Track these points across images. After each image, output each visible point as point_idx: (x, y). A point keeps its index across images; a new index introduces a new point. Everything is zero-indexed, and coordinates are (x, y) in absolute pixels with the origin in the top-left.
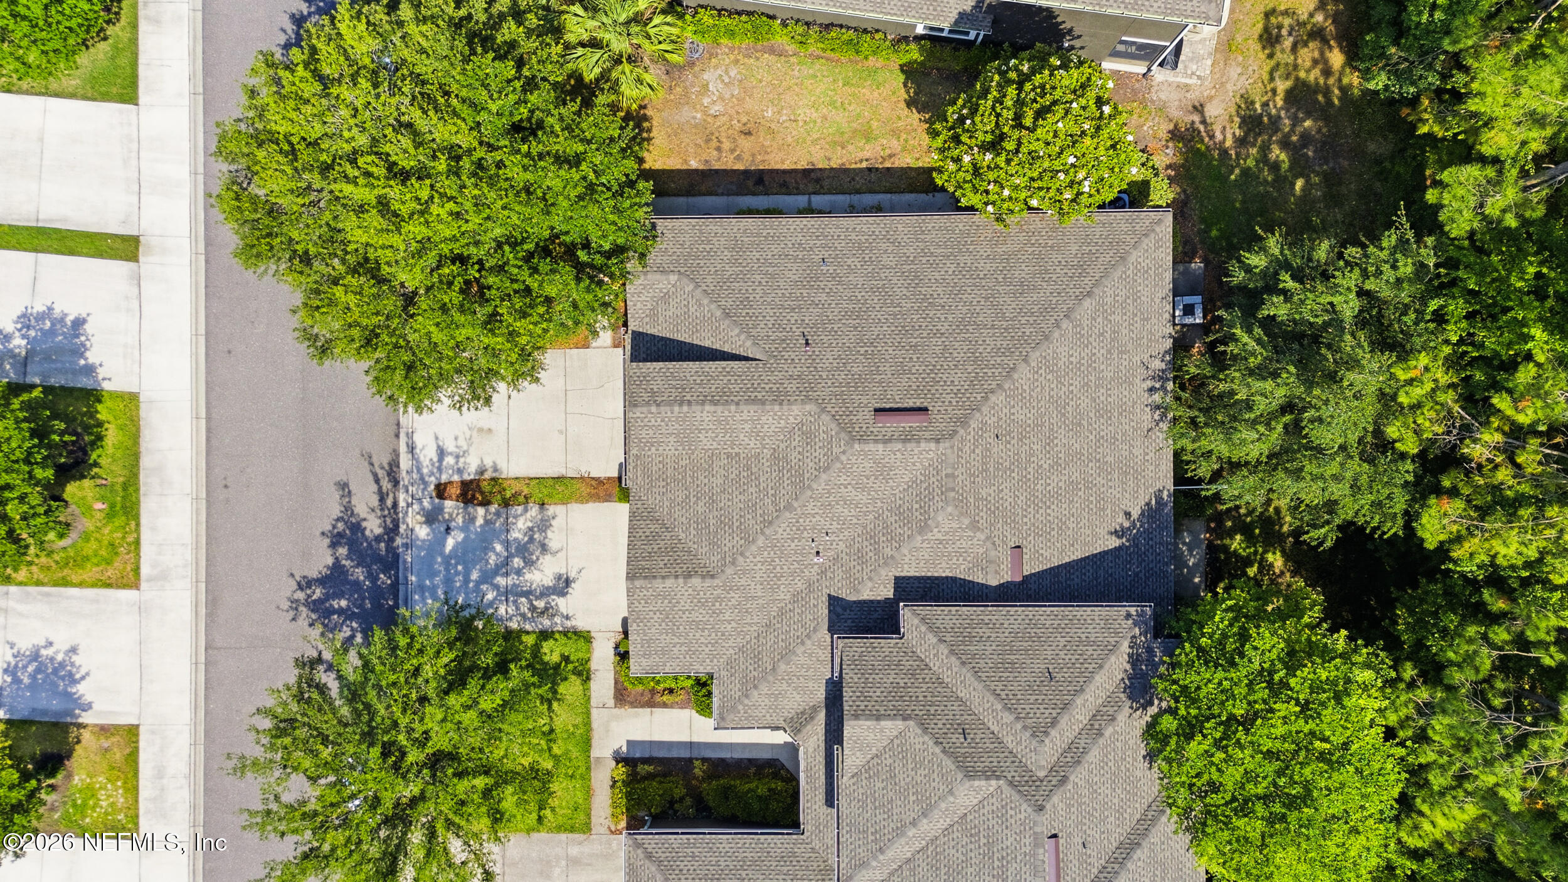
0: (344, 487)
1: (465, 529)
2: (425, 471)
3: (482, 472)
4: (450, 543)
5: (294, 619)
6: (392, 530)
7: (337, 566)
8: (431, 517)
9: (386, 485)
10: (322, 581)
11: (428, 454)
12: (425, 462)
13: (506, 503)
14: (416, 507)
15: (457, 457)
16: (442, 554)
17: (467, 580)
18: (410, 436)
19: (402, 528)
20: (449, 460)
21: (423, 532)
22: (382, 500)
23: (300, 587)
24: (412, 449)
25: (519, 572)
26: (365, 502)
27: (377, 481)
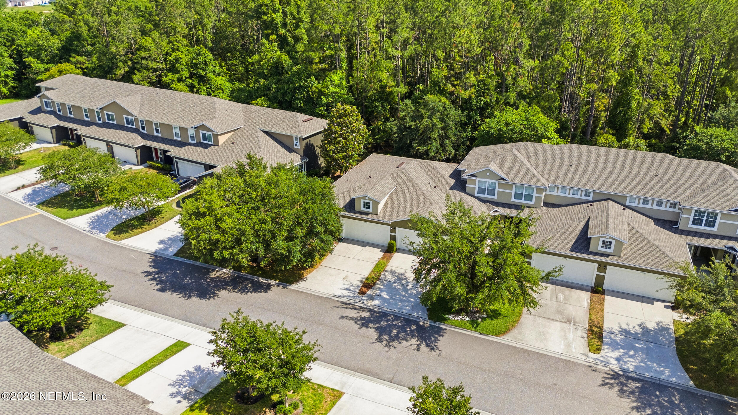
0: (342, 317)
1: (382, 291)
2: (352, 295)
3: (361, 282)
4: (386, 296)
5: (395, 348)
6: (370, 310)
7: (376, 329)
8: (371, 298)
9: (351, 306)
10: (381, 334)
11: (346, 293)
12: (349, 294)
13: (378, 279)
14: (365, 301)
15: (352, 286)
16: (389, 300)
17: (404, 296)
18: (334, 296)
19: (371, 308)
20: (352, 288)
21: (376, 302)
22: (355, 309)
23: (381, 342)
24: (340, 297)
25: (408, 282)
26: (353, 314)
27: (347, 308)
